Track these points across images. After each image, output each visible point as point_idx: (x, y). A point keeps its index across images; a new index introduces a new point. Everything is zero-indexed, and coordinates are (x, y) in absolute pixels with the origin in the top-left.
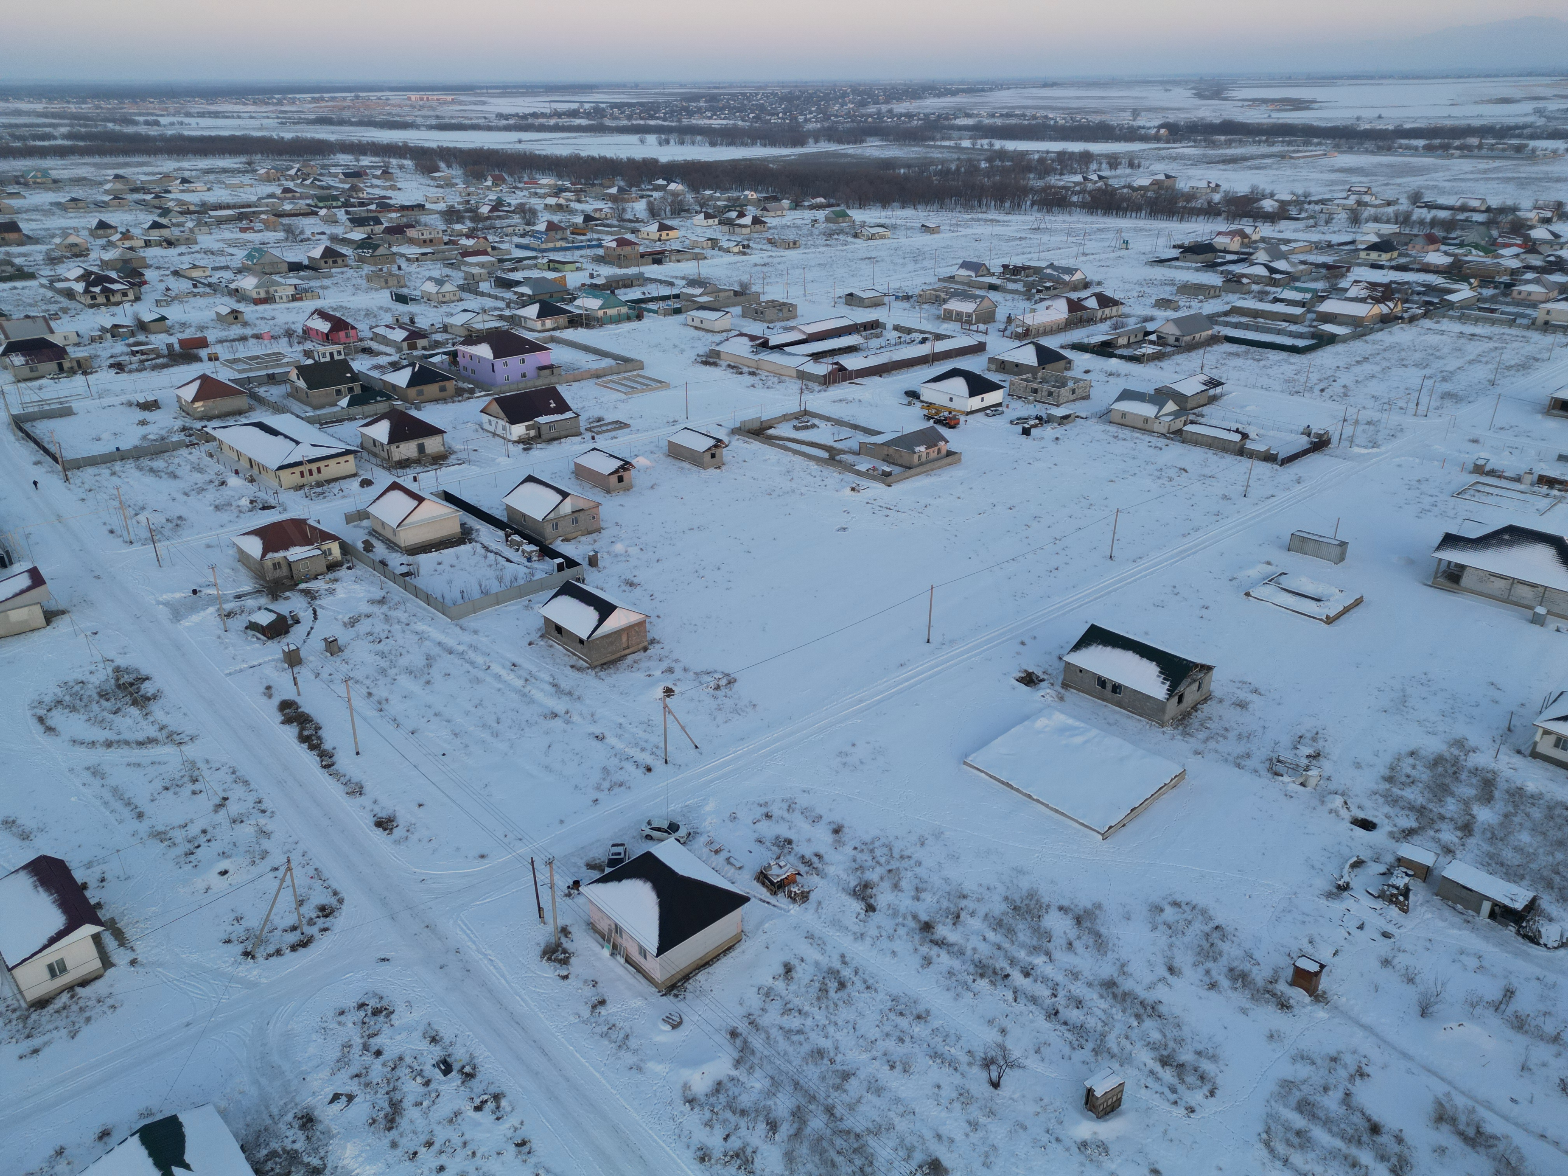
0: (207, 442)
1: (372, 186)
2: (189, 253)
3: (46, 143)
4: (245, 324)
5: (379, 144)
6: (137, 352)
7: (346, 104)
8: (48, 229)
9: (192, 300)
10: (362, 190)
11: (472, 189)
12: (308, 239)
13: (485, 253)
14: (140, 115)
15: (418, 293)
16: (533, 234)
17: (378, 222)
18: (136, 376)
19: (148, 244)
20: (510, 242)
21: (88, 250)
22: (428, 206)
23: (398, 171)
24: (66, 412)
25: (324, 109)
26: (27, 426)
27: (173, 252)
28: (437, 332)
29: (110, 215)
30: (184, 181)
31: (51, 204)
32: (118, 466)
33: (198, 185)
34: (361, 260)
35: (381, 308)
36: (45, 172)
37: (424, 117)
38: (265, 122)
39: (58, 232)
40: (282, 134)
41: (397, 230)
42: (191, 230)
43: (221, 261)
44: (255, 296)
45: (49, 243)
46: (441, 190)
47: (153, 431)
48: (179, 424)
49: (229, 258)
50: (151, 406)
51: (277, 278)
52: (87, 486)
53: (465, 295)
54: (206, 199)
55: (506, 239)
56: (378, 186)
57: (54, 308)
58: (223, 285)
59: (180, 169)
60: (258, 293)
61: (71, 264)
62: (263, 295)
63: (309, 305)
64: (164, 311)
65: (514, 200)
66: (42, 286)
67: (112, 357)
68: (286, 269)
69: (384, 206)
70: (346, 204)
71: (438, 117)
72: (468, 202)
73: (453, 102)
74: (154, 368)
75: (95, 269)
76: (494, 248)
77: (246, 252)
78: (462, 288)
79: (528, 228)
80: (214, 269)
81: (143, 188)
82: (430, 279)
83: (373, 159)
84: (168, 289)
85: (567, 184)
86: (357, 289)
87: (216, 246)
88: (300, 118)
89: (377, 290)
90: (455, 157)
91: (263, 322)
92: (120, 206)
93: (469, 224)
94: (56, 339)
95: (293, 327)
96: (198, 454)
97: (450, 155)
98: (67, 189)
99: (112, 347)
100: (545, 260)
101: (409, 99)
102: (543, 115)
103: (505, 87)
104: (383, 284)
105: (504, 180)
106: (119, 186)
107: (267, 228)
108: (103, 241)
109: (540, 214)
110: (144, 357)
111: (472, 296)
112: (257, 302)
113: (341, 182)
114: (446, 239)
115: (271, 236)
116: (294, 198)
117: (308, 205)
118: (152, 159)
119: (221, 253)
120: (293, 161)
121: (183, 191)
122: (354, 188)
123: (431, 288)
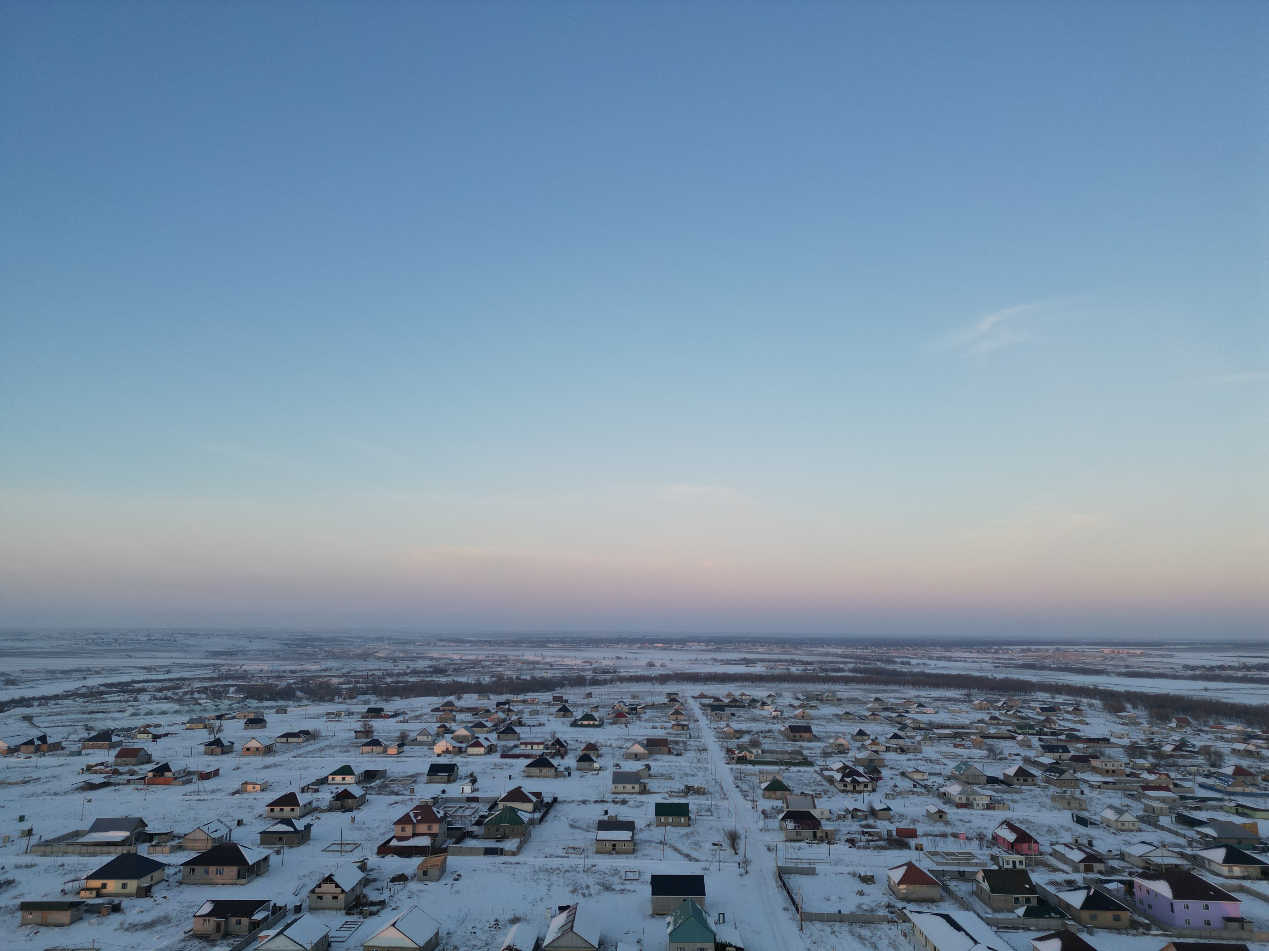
0: (904, 922)
1: (1063, 720)
2: (915, 760)
3: (838, 674)
4: (947, 823)
5: (1073, 686)
6: (866, 833)
7: (1047, 654)
8: (828, 732)
9: (911, 796)
10: (1055, 723)
11: (1156, 729)
12: (1006, 759)
13: (1167, 789)
14: (899, 657)
15: (1097, 818)
16: (1219, 776)
17: (1066, 750)
18: (862, 852)
19: (888, 749)
20: (1194, 781)
21: (848, 749)
22: (1113, 740)
23: (1087, 708)
24: (811, 872)
25: (1029, 658)
26: (785, 877)
27: (903, 757)
28: (1114, 859)
29: (867, 725)
30: (920, 705)
31: (833, 715)
32: (837, 926)
33: (929, 709)
34: (1048, 781)
35: (1062, 827)
36: (834, 693)
37: (1114, 666)
38: (984, 665)
39: (833, 735)
40: (995, 675)
41: (1082, 760)
42: (919, 743)
43: (937, 768)
44: (958, 801)
45: (826, 742)
46: (1126, 728)
47: (867, 902)
48: (885, 900)
49: (943, 767)
50: (868, 880)
51: (976, 788)
52: (813, 939)
53: (1144, 826)
54: (933, 719)
55: (1189, 777)
56: (1068, 720)
57: (820, 789)
58: (935, 788)
59: (918, 696)
60: (961, 799)
61: (836, 758)
62: (964, 801)
63: (1000, 815)
64: (891, 803)
65: (1198, 742)
66: (816, 772)
67: (849, 833)
68: (985, 782)
69: (1073, 737)
70: (1040, 733)
71: (1127, 666)
72: (1151, 740)
73: (1142, 655)
74: (877, 848)
75: (850, 764)
76: (1176, 785)
77: (956, 764)
78: (1141, 819)
79: (1213, 770)
80: (930, 774)
81: (892, 708)
82: (1110, 807)
83: (1067, 698)
84: (895, 786)
85: (1258, 732)
86: (1042, 806)
87: (934, 756)
88: (1011, 664)
89: (1060, 810)
90: (1141, 700)
91: (961, 824)
92: (875, 720)
93: (1151, 759)
94: (816, 813)
95: (984, 832)
96: (895, 931)
97: (1136, 698)
98: (844, 705)
99: (851, 826)
100: (1233, 804)
101: (1102, 652)
102: (1231, 668)
103: (1193, 644)
104: (1066, 805)
105: (1188, 723)
106: (876, 705)
107: (974, 747)
108: (859, 744)
109: (1226, 758)
110: (870, 838)
111: (1151, 828)
112: (959, 806)
113: (1038, 714)
114: (1128, 771)
115: (976, 753)
116: (998, 724)
117: (1009, 731)
118: (901, 688)
119: (937, 762)
120: (1001, 695)
121: (918, 712)
122: (1047, 720)
123: (1110, 815)
